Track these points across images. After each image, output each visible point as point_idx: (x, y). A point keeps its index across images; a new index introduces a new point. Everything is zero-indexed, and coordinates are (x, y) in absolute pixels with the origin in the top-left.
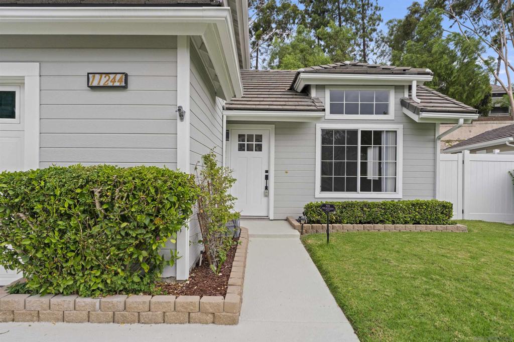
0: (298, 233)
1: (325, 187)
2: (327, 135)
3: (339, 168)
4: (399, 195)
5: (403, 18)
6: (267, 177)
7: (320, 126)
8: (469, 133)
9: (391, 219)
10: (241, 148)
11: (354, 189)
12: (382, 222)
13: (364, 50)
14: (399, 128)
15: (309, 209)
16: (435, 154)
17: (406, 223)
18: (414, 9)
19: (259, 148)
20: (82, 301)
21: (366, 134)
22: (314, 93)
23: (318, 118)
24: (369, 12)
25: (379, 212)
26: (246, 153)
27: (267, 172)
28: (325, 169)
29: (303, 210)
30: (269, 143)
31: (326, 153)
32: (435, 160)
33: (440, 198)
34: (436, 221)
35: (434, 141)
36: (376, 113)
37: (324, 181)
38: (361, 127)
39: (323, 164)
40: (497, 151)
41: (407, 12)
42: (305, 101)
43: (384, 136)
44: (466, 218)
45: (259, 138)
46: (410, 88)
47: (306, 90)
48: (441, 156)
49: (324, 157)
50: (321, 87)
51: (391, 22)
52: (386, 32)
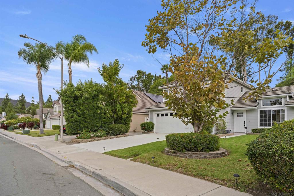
1: (261, 126)
2: (261, 112)
3: (266, 120)
6: (245, 123)
7: (259, 109)
10: (238, 116)
11: (270, 126)
14: (285, 109)
19: (242, 116)
26: (239, 117)
27: (245, 121)
28: (261, 121)
30: (245, 114)
31: (261, 116)
36: (278, 105)
37: (261, 124)
38: (272, 109)
43: (280, 111)
45: (243, 113)
46: (287, 97)
50: (260, 99)
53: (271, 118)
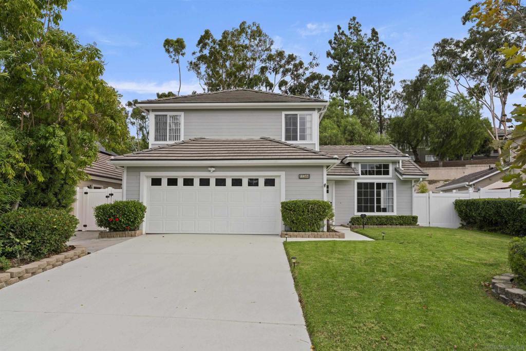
0: (350, 229)
1: (359, 210)
2: (360, 185)
3: (366, 201)
4: (395, 214)
5: (414, 79)
7: (356, 181)
8: (463, 174)
9: (390, 223)
11: (373, 211)
12: (385, 225)
13: (380, 107)
14: (394, 182)
15: (353, 219)
16: (412, 194)
17: (397, 225)
18: (424, 70)
19: (328, 192)
20: (307, 233)
21: (378, 185)
22: (353, 166)
23: (356, 179)
24: (385, 77)
25: (384, 220)
28: (359, 201)
29: (350, 220)
30: (332, 189)
31: (359, 194)
32: (412, 197)
33: (414, 214)
34: (410, 224)
35: (411, 188)
36: (384, 174)
37: (358, 207)
38: (376, 181)
39: (358, 199)
40: (454, 191)
41: (418, 73)
42: (349, 170)
43: (387, 186)
44: (431, 226)
45: (328, 187)
46: (399, 162)
47: (349, 164)
48: (415, 195)
49: (358, 195)
50: (357, 163)
51: (405, 81)
52: (400, 90)
53: (374, 196)
